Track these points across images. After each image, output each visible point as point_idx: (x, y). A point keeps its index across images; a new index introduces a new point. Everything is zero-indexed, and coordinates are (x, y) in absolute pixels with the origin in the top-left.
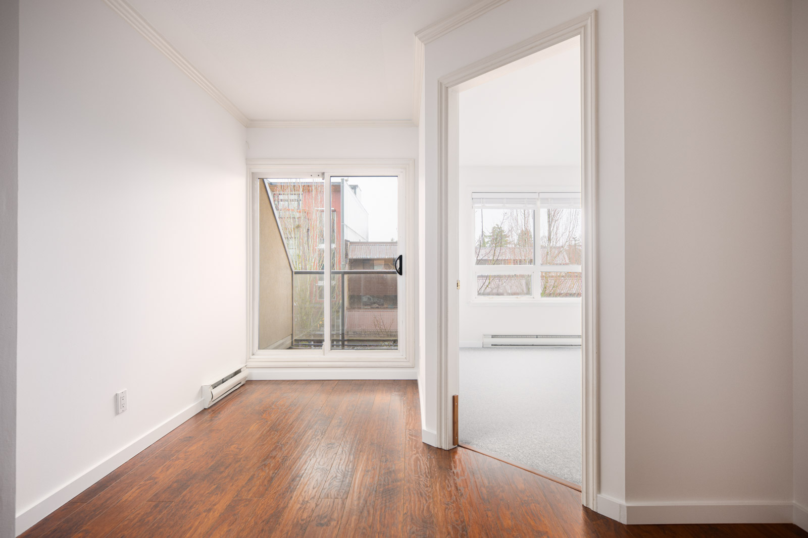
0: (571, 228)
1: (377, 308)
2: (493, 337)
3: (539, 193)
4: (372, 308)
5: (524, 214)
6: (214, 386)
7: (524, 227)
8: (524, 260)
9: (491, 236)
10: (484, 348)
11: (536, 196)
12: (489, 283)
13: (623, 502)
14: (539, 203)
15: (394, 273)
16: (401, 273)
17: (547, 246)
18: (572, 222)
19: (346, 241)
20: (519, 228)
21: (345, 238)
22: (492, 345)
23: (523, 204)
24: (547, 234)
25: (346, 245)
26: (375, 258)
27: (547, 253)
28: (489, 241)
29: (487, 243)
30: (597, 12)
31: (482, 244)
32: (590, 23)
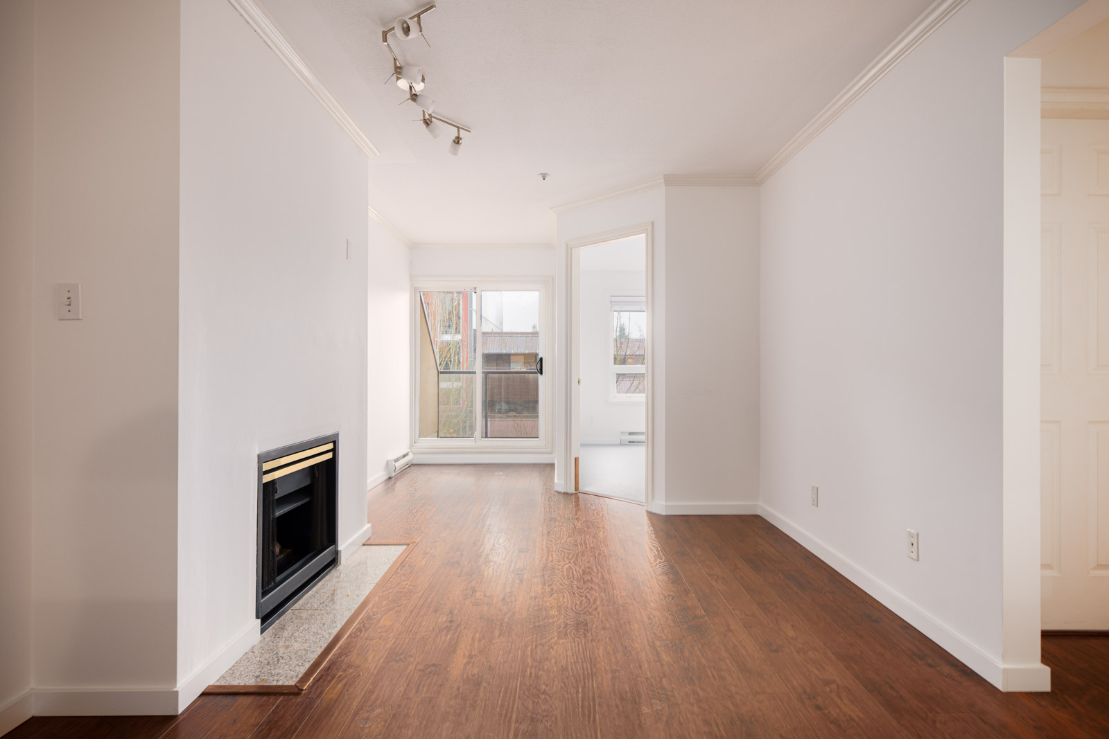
1: (515, 416)
4: (508, 417)
6: (396, 460)
10: (622, 444)
13: (664, 504)
15: (535, 373)
16: (541, 373)
19: (474, 331)
21: (474, 328)
25: (475, 336)
26: (512, 352)
30: (653, 223)
32: (649, 228)
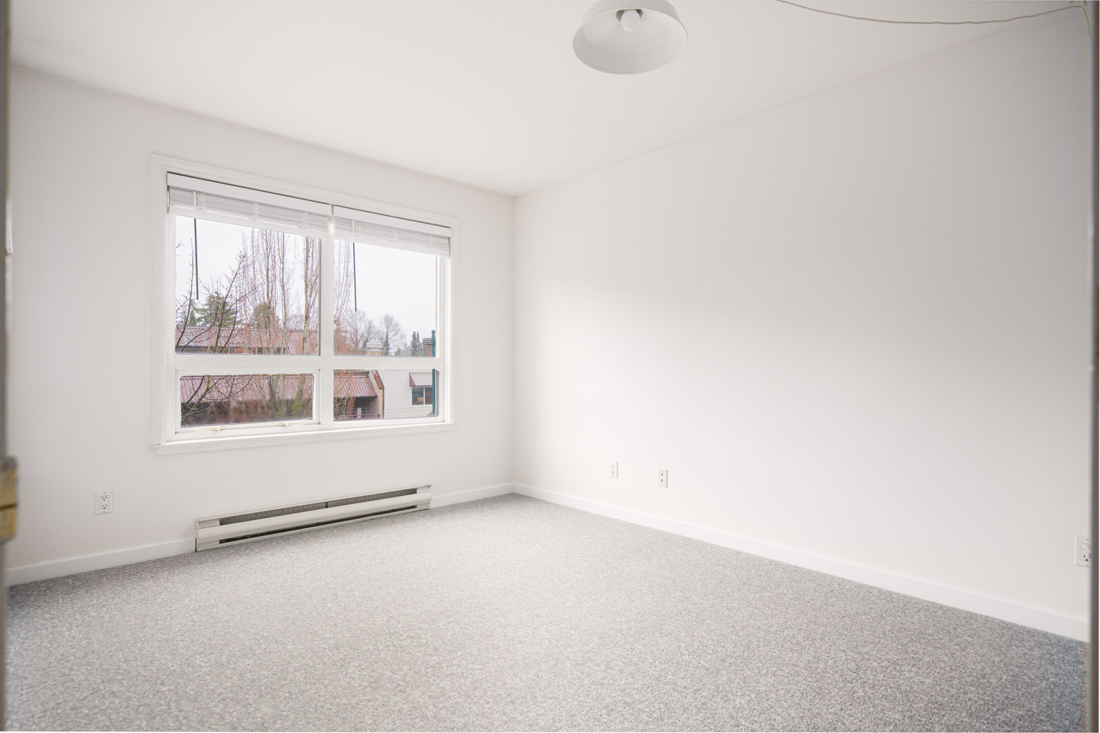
0: (340, 304)
2: (223, 522)
3: (333, 206)
5: (268, 277)
7: (266, 297)
8: (267, 348)
9: (205, 310)
11: (326, 210)
12: (208, 390)
14: (332, 227)
17: (303, 328)
18: (342, 295)
20: (258, 298)
22: (222, 541)
24: (303, 311)
27: (304, 338)
28: (202, 318)
29: (199, 320)
31: (189, 321)
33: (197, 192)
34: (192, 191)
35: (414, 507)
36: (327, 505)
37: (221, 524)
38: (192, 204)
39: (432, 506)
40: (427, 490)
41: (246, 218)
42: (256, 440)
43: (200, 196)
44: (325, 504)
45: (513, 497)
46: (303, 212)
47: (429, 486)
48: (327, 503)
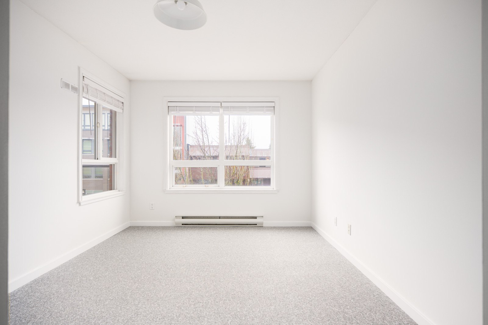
2: (183, 218)
3: (221, 102)
11: (219, 104)
19: (188, 145)
21: (187, 143)
22: (182, 224)
23: (210, 111)
25: (188, 147)
33: (176, 107)
34: (174, 107)
35: (256, 224)
36: (220, 218)
37: (182, 218)
38: (174, 111)
39: (264, 226)
40: (262, 218)
41: (192, 112)
42: (194, 191)
43: (177, 108)
44: (219, 217)
45: (310, 228)
46: (211, 107)
47: (263, 216)
48: (220, 217)
